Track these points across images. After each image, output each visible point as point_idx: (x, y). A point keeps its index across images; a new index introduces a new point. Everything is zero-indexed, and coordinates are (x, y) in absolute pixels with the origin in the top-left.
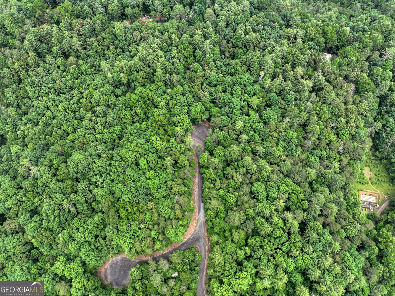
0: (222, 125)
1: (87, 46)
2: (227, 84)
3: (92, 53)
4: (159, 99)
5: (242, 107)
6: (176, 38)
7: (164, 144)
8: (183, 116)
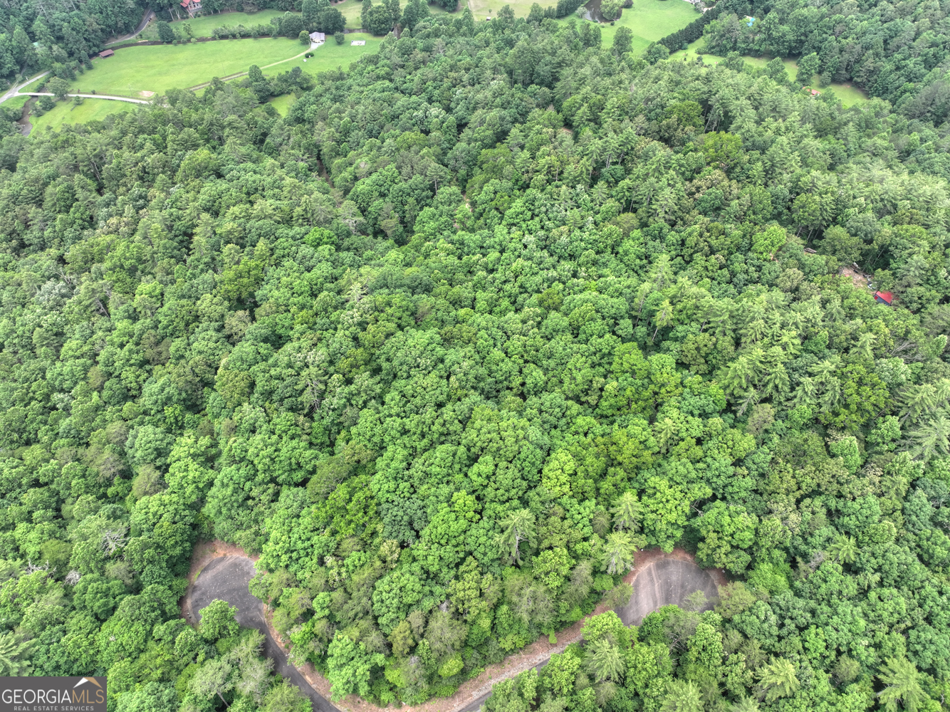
0: (736, 618)
1: (680, 222)
2: (880, 560)
3: (672, 237)
4: (675, 413)
5: (850, 650)
6: (869, 349)
7: (566, 489)
8: (679, 495)
